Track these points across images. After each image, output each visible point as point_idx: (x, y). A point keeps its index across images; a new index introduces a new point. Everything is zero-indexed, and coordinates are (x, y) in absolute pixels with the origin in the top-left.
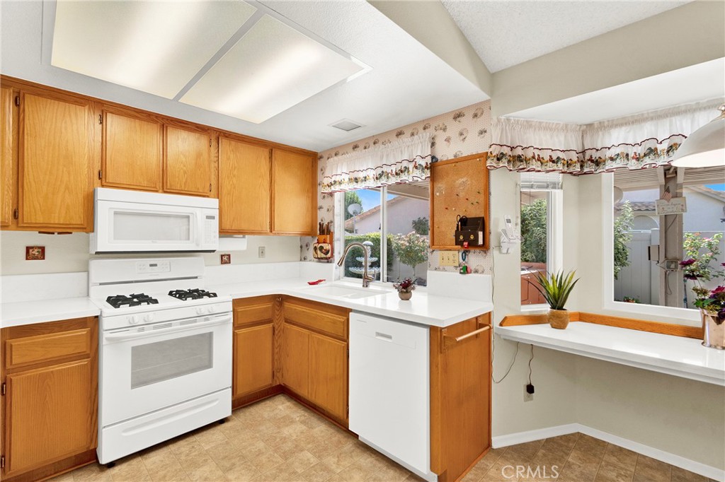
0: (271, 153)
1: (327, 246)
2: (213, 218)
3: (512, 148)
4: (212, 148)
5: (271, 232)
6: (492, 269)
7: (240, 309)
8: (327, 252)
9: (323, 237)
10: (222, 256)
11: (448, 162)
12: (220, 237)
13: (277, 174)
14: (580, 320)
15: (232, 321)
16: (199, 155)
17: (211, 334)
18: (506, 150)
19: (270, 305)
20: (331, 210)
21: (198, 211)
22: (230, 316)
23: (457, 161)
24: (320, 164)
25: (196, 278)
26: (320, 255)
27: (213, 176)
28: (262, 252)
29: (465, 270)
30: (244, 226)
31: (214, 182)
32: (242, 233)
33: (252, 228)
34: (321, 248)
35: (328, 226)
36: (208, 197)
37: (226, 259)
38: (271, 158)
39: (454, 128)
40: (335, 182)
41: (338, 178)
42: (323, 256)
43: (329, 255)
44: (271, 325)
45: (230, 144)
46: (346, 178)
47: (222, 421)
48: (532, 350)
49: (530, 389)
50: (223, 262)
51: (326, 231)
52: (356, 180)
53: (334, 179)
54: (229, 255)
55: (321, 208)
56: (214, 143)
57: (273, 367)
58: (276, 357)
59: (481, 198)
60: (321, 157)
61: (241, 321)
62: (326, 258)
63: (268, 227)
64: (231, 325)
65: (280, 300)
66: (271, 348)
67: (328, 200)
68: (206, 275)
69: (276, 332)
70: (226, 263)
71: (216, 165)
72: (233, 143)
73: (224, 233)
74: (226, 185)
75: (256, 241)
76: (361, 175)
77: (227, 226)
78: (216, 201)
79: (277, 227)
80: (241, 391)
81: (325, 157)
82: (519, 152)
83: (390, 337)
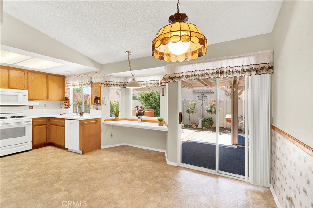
0: (47, 76)
1: (67, 104)
2: (26, 96)
3: (106, 82)
4: (25, 75)
5: (47, 99)
6: (102, 109)
7: (35, 121)
8: (67, 105)
9: (66, 101)
10: (30, 107)
11: (94, 83)
12: (28, 101)
13: (49, 82)
14: (125, 120)
15: (32, 124)
16: (21, 77)
17: (25, 127)
18: (104, 82)
19: (45, 120)
20: (69, 93)
21: (21, 94)
22: (32, 122)
23: (96, 83)
24: (66, 79)
25: (20, 113)
26: (65, 106)
27: (26, 83)
28: (45, 106)
29: (97, 109)
30: (37, 98)
31: (26, 85)
32: (38, 100)
33: (40, 98)
34: (66, 104)
35: (68, 98)
36: (24, 89)
37: (31, 108)
38: (47, 78)
39: (95, 75)
40: (69, 85)
41: (70, 84)
42: (66, 106)
43: (68, 106)
44: (46, 126)
45: (32, 74)
46: (72, 84)
47: (29, 151)
48: (113, 126)
49: (112, 135)
50: (30, 108)
51: (67, 99)
52: (74, 85)
53: (69, 84)
54: (33, 107)
55: (66, 92)
56: (26, 74)
57: (47, 138)
58: (48, 135)
59: (99, 93)
60: (66, 77)
61: (35, 124)
62: (67, 107)
63: (46, 98)
64: (31, 125)
65: (49, 119)
66: (46, 132)
67: (68, 90)
68: (23, 112)
69: (48, 128)
70: (31, 109)
71: (27, 80)
72: (33, 74)
73: (30, 100)
74: (30, 86)
75: (42, 102)
76: (75, 84)
77: (31, 98)
78: (27, 91)
79: (49, 98)
80: (35, 143)
81: (67, 77)
82: (107, 83)
83: (72, 124)
